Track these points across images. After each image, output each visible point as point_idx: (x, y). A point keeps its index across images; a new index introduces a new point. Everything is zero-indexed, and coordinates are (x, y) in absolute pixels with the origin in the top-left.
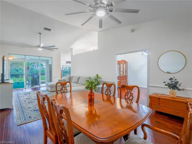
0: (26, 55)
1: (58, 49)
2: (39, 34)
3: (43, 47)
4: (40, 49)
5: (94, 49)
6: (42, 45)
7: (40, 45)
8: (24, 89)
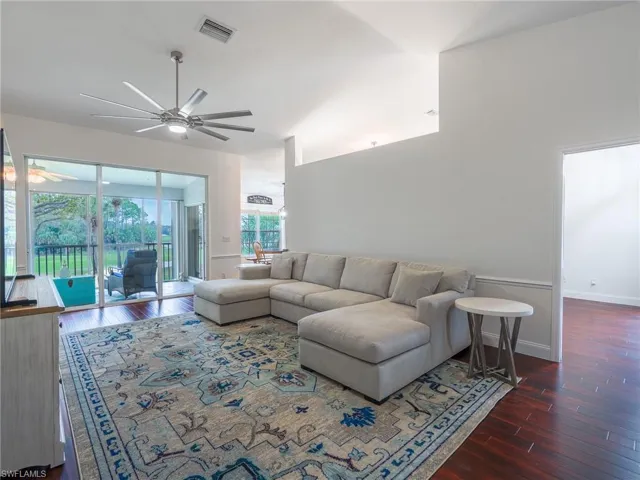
0: (103, 165)
1: (252, 130)
2: (173, 60)
3: (192, 122)
4: (178, 129)
5: (374, 143)
6: (186, 111)
7: (178, 109)
8: (97, 311)
